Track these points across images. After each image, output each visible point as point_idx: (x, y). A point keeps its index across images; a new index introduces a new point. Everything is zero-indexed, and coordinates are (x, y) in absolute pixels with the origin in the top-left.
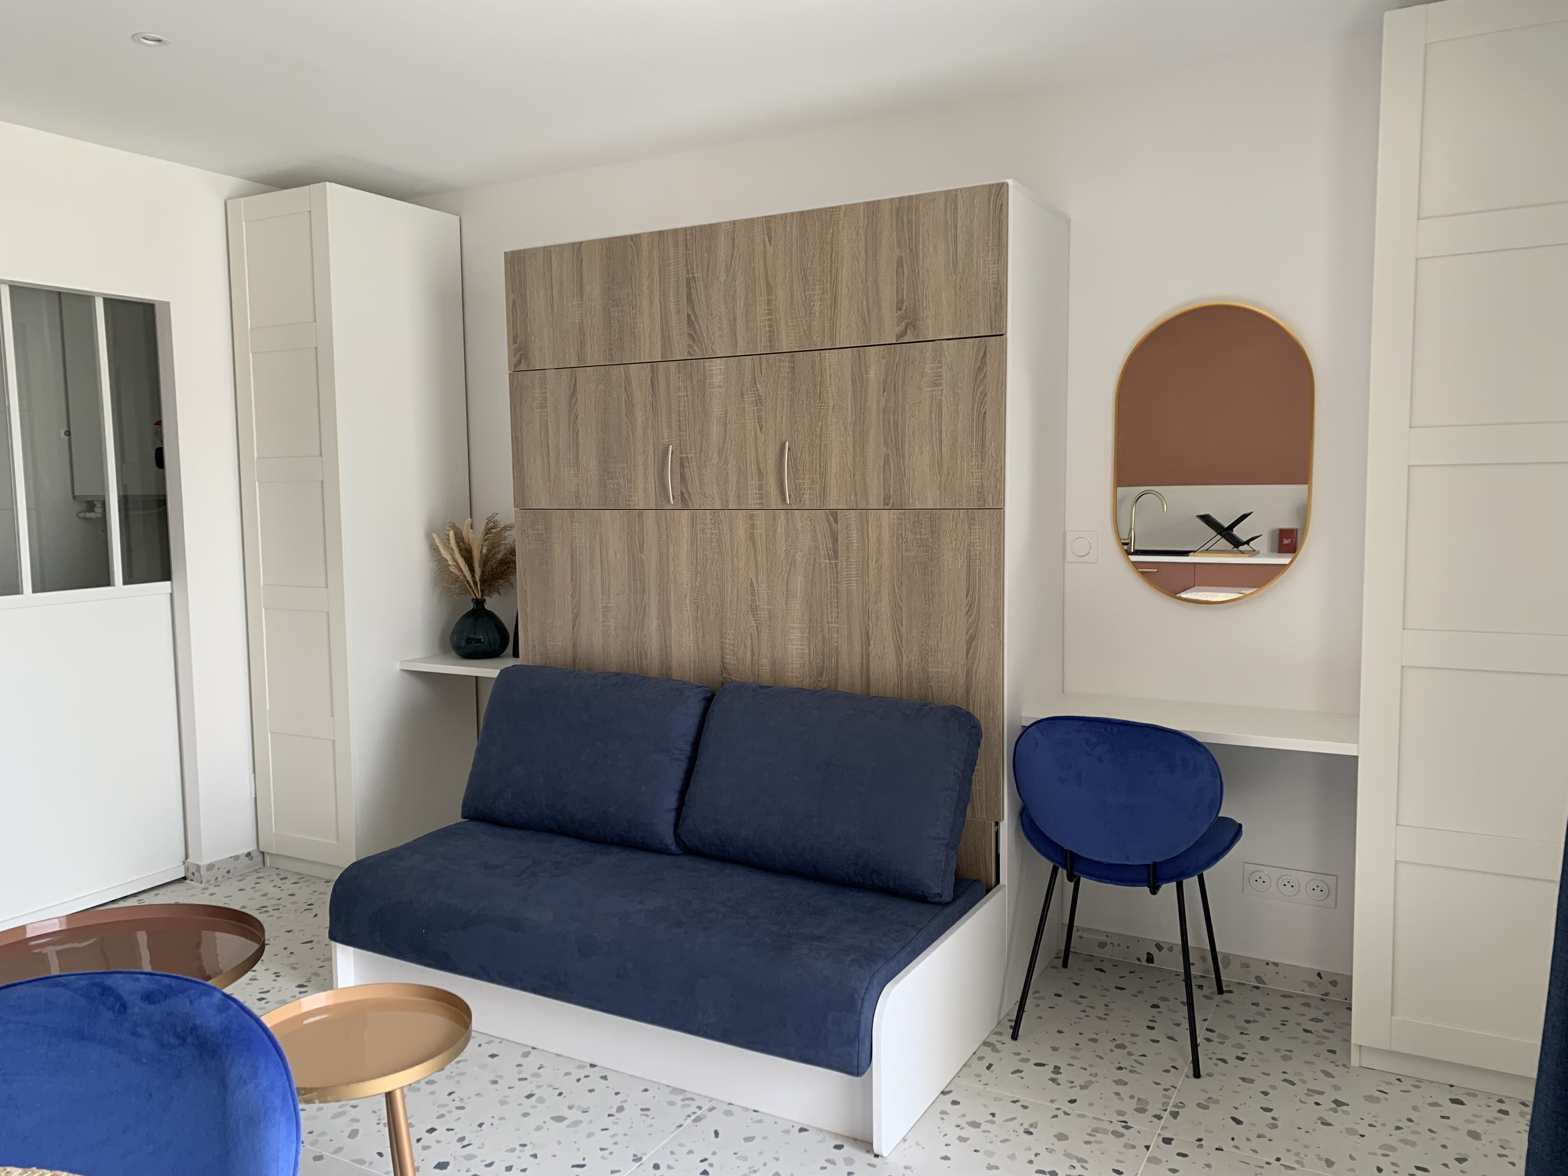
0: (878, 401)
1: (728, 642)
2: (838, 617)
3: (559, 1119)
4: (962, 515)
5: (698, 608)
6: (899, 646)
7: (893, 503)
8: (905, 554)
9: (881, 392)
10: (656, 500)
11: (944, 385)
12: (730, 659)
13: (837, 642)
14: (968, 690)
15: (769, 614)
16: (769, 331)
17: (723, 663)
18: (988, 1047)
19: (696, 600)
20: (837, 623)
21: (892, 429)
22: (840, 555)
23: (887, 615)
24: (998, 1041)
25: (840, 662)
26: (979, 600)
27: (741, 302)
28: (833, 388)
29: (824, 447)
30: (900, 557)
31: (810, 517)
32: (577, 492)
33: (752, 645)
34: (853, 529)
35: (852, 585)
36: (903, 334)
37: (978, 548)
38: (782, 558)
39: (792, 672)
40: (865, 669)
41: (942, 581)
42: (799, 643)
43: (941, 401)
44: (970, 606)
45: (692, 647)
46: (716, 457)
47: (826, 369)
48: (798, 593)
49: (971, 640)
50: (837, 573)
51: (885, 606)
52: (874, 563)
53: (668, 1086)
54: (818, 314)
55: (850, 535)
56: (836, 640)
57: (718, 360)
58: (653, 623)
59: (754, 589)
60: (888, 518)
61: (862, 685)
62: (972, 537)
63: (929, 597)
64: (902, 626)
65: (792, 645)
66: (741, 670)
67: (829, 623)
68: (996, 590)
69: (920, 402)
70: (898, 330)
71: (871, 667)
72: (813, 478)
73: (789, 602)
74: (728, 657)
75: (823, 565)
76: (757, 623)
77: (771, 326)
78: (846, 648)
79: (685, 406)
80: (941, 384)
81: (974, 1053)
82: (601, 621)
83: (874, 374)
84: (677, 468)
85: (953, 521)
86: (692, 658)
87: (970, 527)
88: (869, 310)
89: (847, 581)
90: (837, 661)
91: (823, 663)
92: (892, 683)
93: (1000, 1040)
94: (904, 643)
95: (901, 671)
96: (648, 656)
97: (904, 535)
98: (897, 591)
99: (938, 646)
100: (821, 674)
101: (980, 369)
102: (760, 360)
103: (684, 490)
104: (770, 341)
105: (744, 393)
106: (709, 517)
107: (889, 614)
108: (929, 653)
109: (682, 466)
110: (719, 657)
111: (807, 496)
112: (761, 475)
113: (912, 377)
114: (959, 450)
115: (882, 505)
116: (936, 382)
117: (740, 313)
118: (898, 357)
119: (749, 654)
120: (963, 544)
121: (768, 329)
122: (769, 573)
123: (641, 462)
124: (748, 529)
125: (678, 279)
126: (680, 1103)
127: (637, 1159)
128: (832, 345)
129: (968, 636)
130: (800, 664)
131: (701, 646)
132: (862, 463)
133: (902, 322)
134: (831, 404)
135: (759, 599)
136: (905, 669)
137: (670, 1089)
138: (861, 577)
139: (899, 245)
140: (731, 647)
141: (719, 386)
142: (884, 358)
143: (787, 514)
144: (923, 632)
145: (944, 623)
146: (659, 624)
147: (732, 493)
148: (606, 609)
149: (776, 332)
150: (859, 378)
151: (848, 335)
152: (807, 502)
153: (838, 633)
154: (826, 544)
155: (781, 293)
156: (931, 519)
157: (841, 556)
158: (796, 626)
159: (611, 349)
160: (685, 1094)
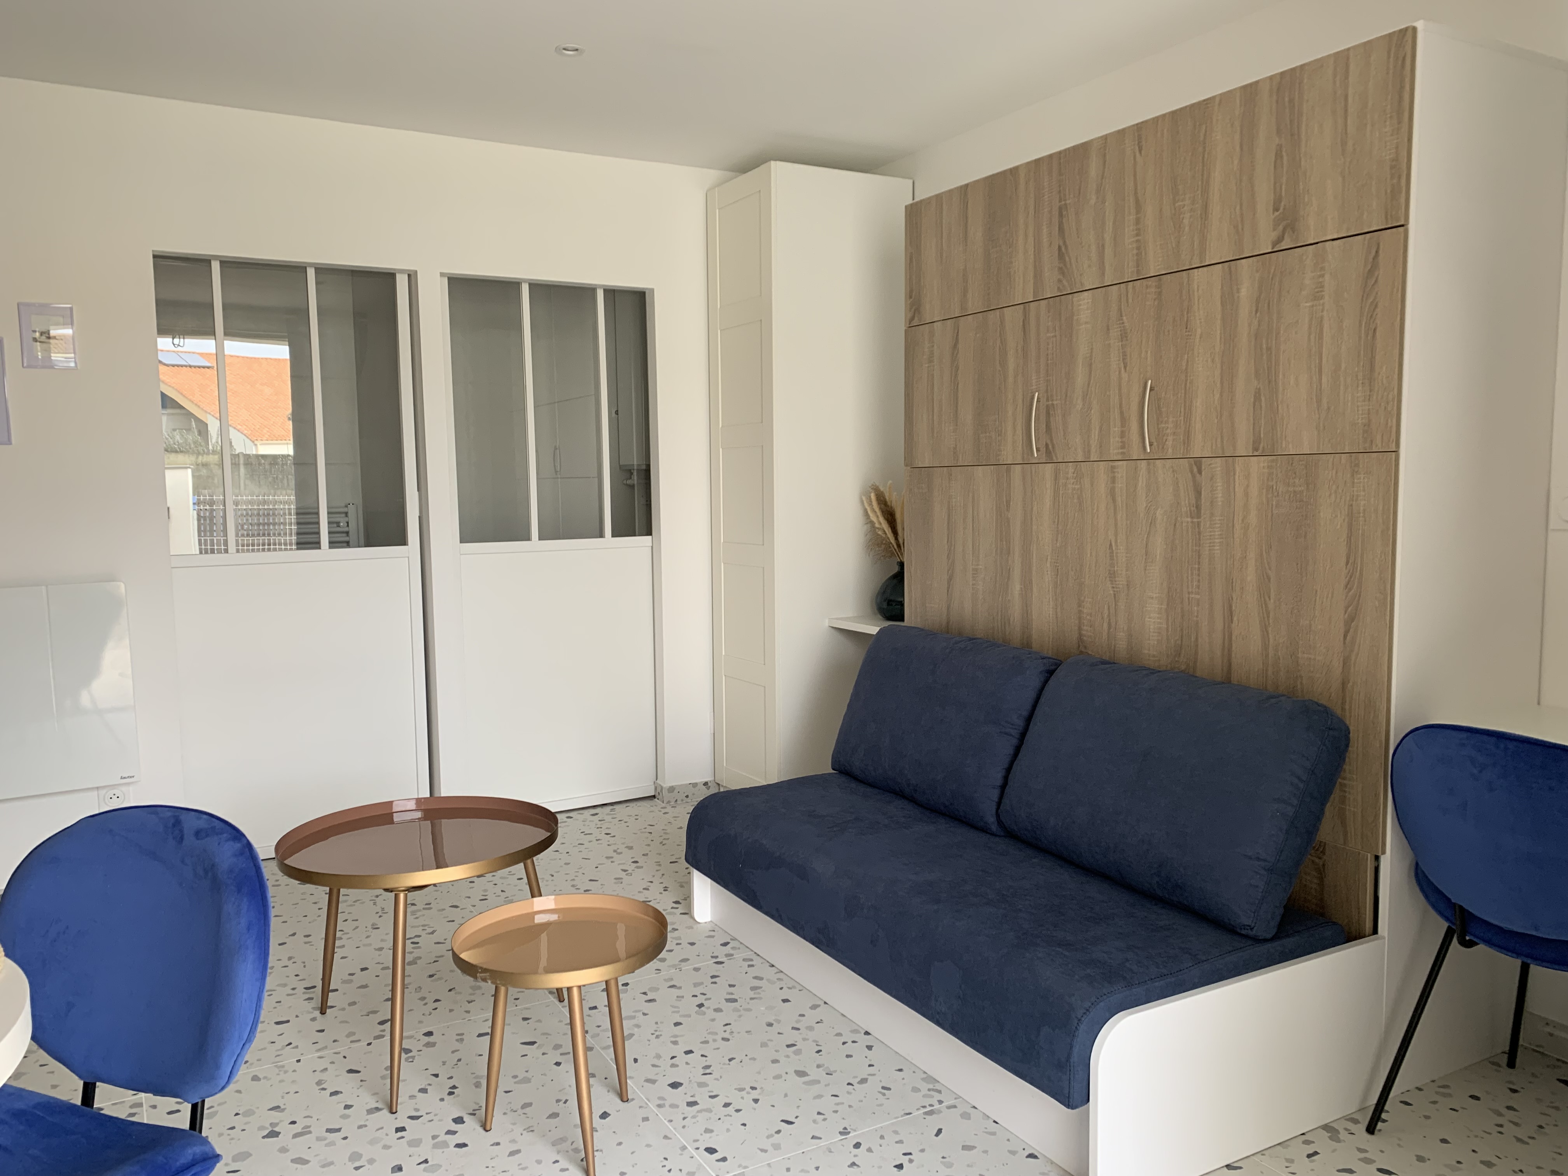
0: (1250, 325)
1: (1085, 611)
2: (1198, 587)
3: (801, 1074)
4: (1343, 461)
5: (1058, 572)
6: (1265, 625)
7: (1263, 448)
8: (1275, 512)
9: (1254, 313)
10: (1023, 454)
11: (1327, 298)
12: (1087, 631)
13: (1197, 617)
14: (1344, 684)
15: (1127, 581)
16: (1137, 254)
17: (1080, 635)
18: (1328, 1132)
19: (1057, 563)
20: (1198, 593)
21: (1265, 357)
22: (1203, 512)
23: (1253, 585)
24: (1346, 1129)
25: (1200, 640)
26: (1361, 570)
27: (1109, 225)
28: (1201, 312)
29: (1190, 383)
30: (1270, 515)
31: (1172, 467)
32: (955, 448)
33: (1109, 616)
34: (1218, 480)
35: (1215, 548)
36: (1280, 239)
37: (1362, 503)
38: (1142, 515)
39: (1149, 650)
40: (1226, 650)
41: (1318, 544)
42: (1158, 615)
43: (1322, 317)
44: (1351, 577)
45: (1051, 616)
46: (1080, 402)
47: (1194, 291)
48: (1158, 557)
49: (1351, 620)
50: (1199, 533)
51: (1251, 575)
52: (1240, 522)
53: (925, 1072)
54: (1187, 229)
55: (1214, 488)
56: (1196, 614)
57: (1086, 293)
58: (1016, 587)
59: (1112, 552)
60: (1258, 466)
61: (1222, 670)
62: (1355, 489)
63: (1301, 565)
64: (1270, 599)
65: (1150, 618)
66: (1097, 644)
67: (1189, 593)
68: (1383, 557)
69: (1297, 321)
70: (1274, 235)
71: (1234, 648)
72: (1177, 421)
73: (1148, 568)
74: (1085, 628)
75: (1184, 524)
76: (1114, 591)
77: (1138, 248)
78: (1206, 623)
79: (1053, 347)
80: (1322, 297)
81: (1303, 1134)
82: (971, 583)
83: (1245, 292)
84: (1043, 418)
85: (1333, 469)
86: (1051, 627)
87: (1353, 475)
88: (1242, 214)
89: (1210, 543)
90: (1197, 639)
91: (1182, 640)
92: (1256, 670)
93: (1349, 1128)
94: (1271, 621)
95: (1267, 656)
96: (1011, 622)
97: (1274, 488)
98: (1265, 557)
99: (1310, 626)
100: (1180, 654)
101: (1371, 272)
102: (1127, 288)
103: (1049, 442)
104: (1138, 266)
105: (1110, 328)
106: (1071, 470)
107: (1255, 585)
108: (1300, 635)
109: (1048, 414)
110: (1077, 628)
111: (1170, 443)
112: (1124, 420)
113: (1288, 292)
114: (1342, 379)
115: (1251, 451)
116: (1317, 296)
117: (1108, 237)
118: (1273, 268)
119: (1105, 626)
120: (1343, 497)
121: (1135, 252)
122: (1128, 533)
123: (1010, 413)
124: (1109, 483)
125: (1051, 209)
126: (924, 1091)
127: (845, 1132)
128: (1201, 262)
129: (1347, 615)
130: (1158, 640)
131: (1059, 614)
132: (1230, 401)
133: (1279, 225)
134: (1199, 331)
135: (1117, 563)
136: (1271, 653)
137: (925, 1076)
138: (1225, 538)
139: (1279, 131)
140: (1088, 617)
141: (1086, 323)
142: (1257, 271)
143: (1149, 464)
144: (1293, 608)
145: (1318, 598)
146: (1021, 588)
147: (1094, 443)
148: (976, 571)
149: (1143, 254)
150: (1229, 300)
151: (1218, 251)
152: (1170, 450)
153: (1198, 605)
154: (1189, 499)
155: (1150, 211)
156: (1306, 467)
157: (1204, 514)
158: (1155, 596)
159: (989, 294)
160: (937, 1085)
